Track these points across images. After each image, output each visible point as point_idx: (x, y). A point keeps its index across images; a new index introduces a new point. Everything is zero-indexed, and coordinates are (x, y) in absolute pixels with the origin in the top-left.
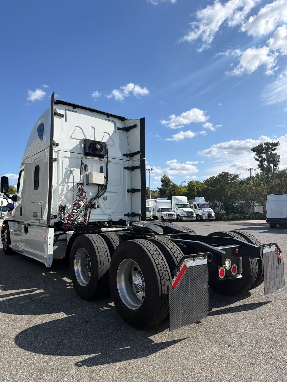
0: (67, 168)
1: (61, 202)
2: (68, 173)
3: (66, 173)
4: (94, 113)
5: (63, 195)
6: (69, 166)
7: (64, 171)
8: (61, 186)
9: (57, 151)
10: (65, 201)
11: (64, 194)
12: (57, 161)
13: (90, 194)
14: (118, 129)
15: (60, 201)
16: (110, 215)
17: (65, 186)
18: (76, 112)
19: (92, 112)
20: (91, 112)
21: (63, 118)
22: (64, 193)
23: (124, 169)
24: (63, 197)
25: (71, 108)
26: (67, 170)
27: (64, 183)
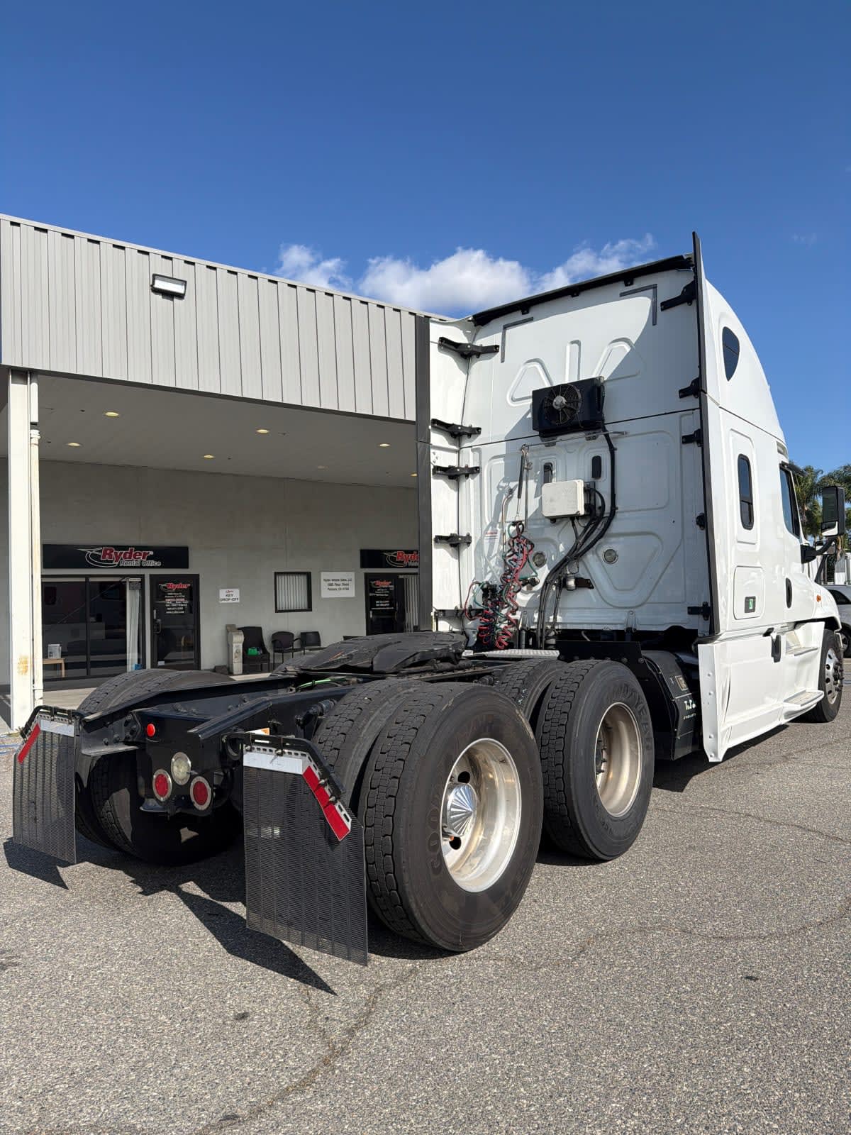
0: (502, 484)
1: (490, 574)
2: (504, 497)
3: (499, 497)
4: (584, 296)
5: (494, 556)
6: (504, 480)
7: (496, 493)
8: (489, 535)
9: (477, 449)
10: (499, 573)
11: (496, 555)
12: (478, 472)
13: (562, 548)
14: (667, 305)
15: (489, 572)
16: (631, 610)
17: (496, 533)
18: (531, 320)
19: (578, 295)
20: (573, 296)
21: (496, 356)
22: (495, 551)
23: (684, 446)
24: (493, 563)
25: (518, 316)
26: (501, 489)
27: (496, 527)
